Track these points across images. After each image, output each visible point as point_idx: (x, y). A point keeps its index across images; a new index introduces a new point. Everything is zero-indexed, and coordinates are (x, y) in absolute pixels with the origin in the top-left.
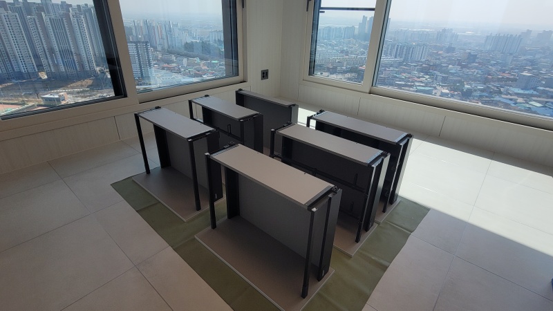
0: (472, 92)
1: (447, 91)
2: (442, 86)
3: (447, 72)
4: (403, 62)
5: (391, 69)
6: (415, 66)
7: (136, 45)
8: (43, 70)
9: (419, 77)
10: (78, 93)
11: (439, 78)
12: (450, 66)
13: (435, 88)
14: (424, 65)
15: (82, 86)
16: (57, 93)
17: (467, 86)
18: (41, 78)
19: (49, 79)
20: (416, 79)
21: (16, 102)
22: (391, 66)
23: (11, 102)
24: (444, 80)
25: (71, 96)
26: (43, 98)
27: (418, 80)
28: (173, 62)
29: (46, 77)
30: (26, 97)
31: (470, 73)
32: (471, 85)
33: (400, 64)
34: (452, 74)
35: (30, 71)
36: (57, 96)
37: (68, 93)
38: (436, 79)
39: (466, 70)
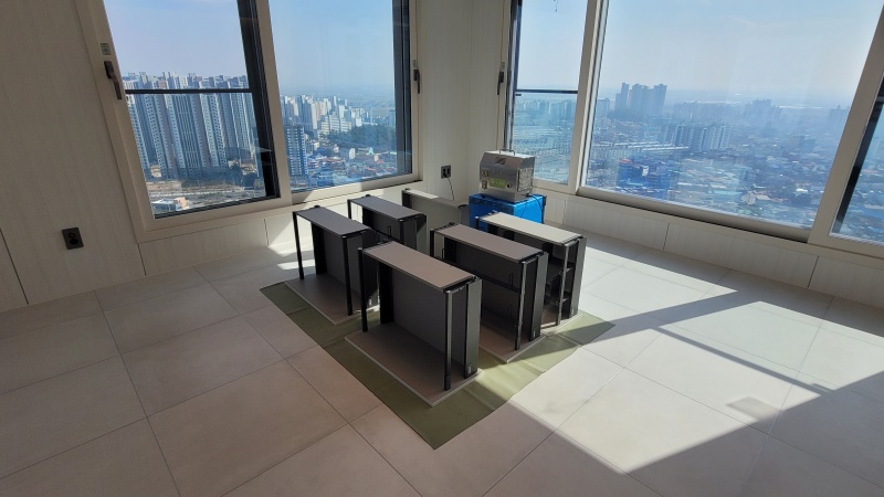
0: (810, 199)
2: (758, 190)
3: (765, 167)
4: (689, 152)
5: (670, 162)
9: (717, 176)
12: (770, 158)
13: (745, 192)
17: (801, 190)
20: (711, 178)
22: (670, 157)
24: (760, 180)
27: (715, 179)
28: (335, 154)
29: (159, 175)
31: (805, 169)
33: (685, 154)
34: (774, 170)
36: (170, 202)
37: (187, 198)
38: (746, 179)
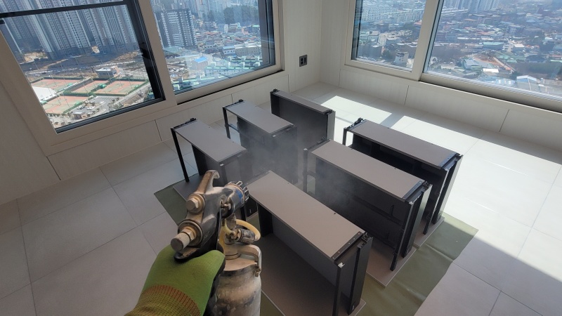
0: (554, 45)
1: (522, 46)
2: (516, 40)
3: (524, 22)
4: (468, 13)
5: (453, 22)
6: (483, 17)
7: (178, 14)
8: (95, 45)
9: (487, 31)
10: (128, 65)
11: (513, 30)
12: (528, 15)
13: (506, 42)
14: (494, 16)
15: (130, 58)
16: (109, 66)
17: (547, 38)
18: (94, 53)
19: (101, 52)
20: (483, 33)
21: (75, 77)
22: (454, 18)
23: (71, 77)
24: (519, 32)
25: (122, 69)
26: (97, 72)
27: (486, 34)
28: (215, 29)
29: (98, 51)
30: (83, 72)
31: (553, 22)
32: (553, 37)
33: (465, 15)
34: (530, 24)
35: (84, 45)
36: (109, 70)
37: (119, 66)
38: (508, 32)
39: (548, 19)
